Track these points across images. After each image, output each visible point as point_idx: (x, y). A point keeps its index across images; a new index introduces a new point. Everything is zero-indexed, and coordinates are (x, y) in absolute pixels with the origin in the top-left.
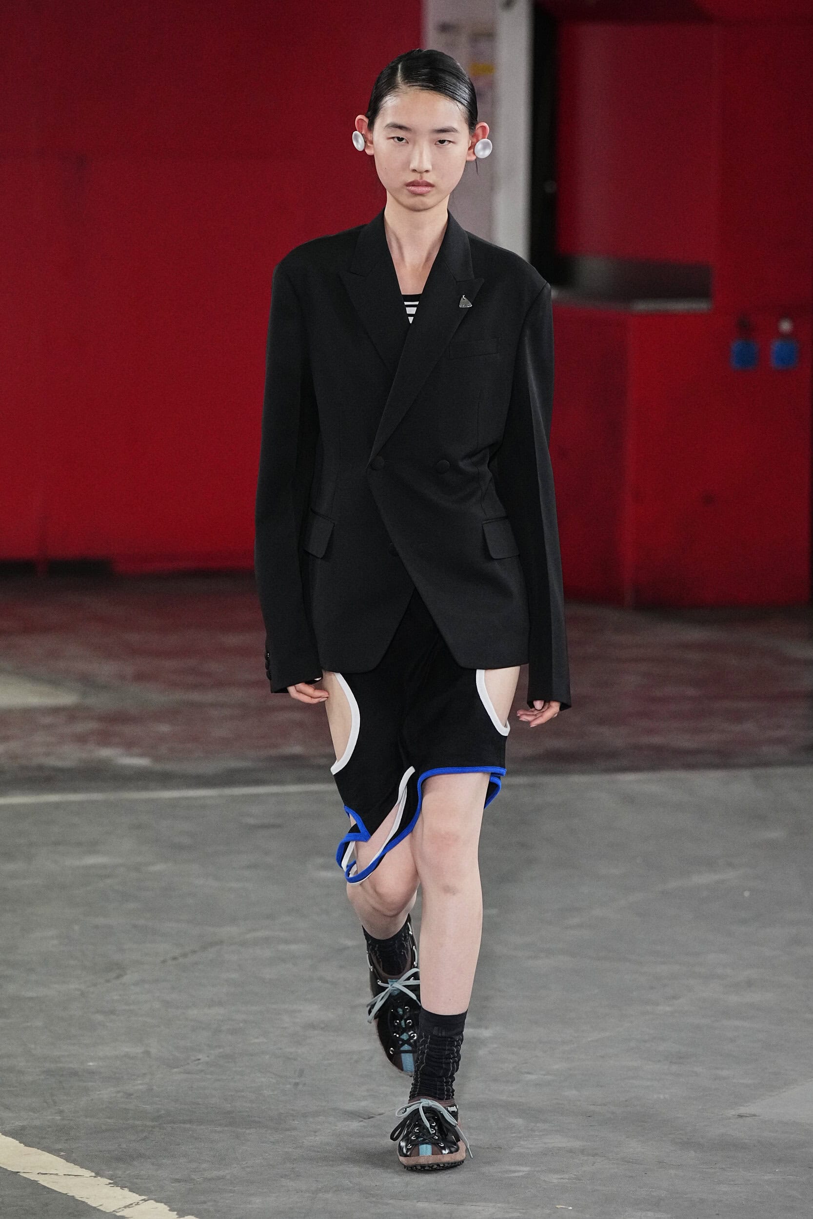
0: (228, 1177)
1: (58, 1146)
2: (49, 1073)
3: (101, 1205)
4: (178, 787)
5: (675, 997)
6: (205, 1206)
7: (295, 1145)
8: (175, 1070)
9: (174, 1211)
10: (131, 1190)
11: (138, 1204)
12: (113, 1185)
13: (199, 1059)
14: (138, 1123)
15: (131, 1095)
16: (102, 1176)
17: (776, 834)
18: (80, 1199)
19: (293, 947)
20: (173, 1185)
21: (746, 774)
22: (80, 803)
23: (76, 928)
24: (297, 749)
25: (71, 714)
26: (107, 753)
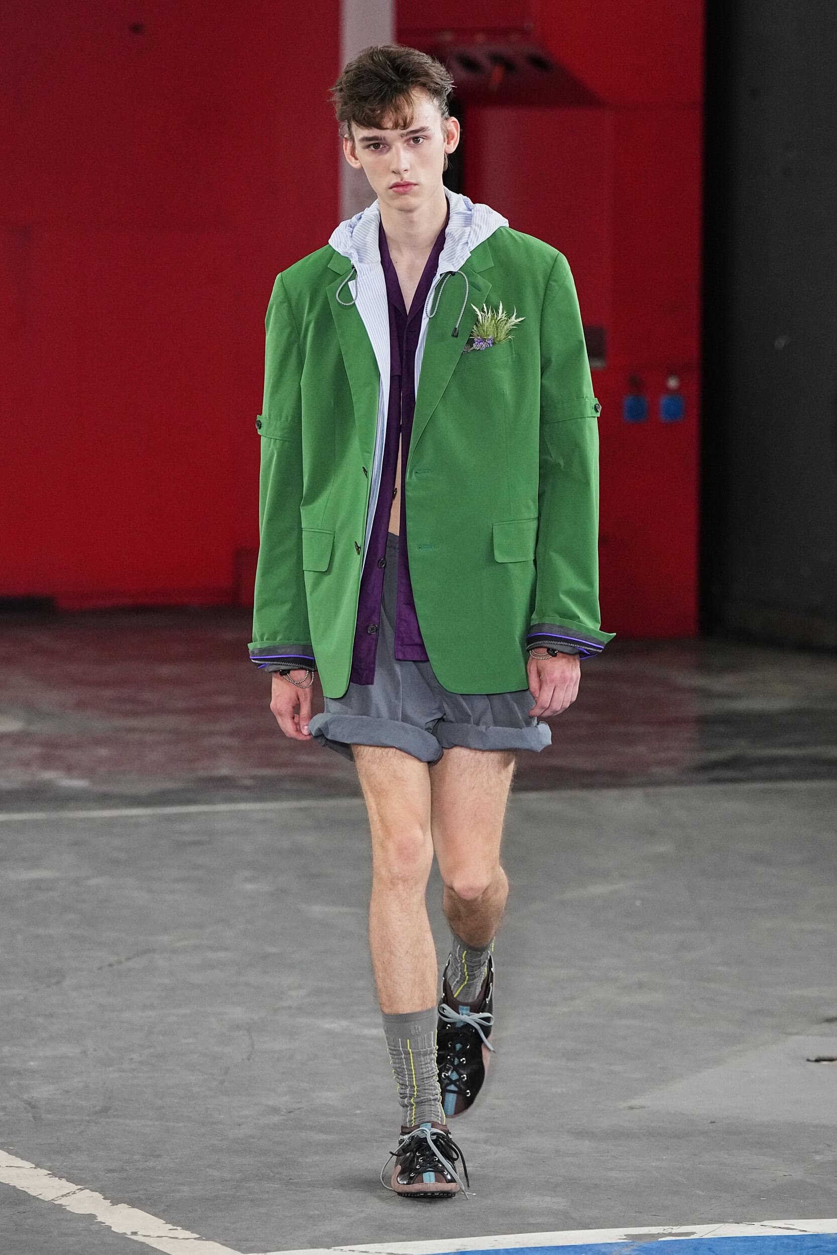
0: (159, 1168)
1: (1, 1140)
3: (41, 1194)
4: (116, 807)
5: (573, 998)
6: (136, 1195)
7: (220, 1138)
8: (111, 1069)
9: (108, 1199)
10: (68, 1180)
11: (74, 1193)
12: (51, 1176)
13: (132, 1059)
14: (75, 1118)
15: (67, 1092)
16: (41, 1168)
17: (664, 848)
18: (21, 1189)
19: (222, 955)
20: (107, 1175)
21: (638, 793)
22: (23, 823)
23: (19, 937)
24: (225, 771)
25: (17, 739)
26: (48, 775)
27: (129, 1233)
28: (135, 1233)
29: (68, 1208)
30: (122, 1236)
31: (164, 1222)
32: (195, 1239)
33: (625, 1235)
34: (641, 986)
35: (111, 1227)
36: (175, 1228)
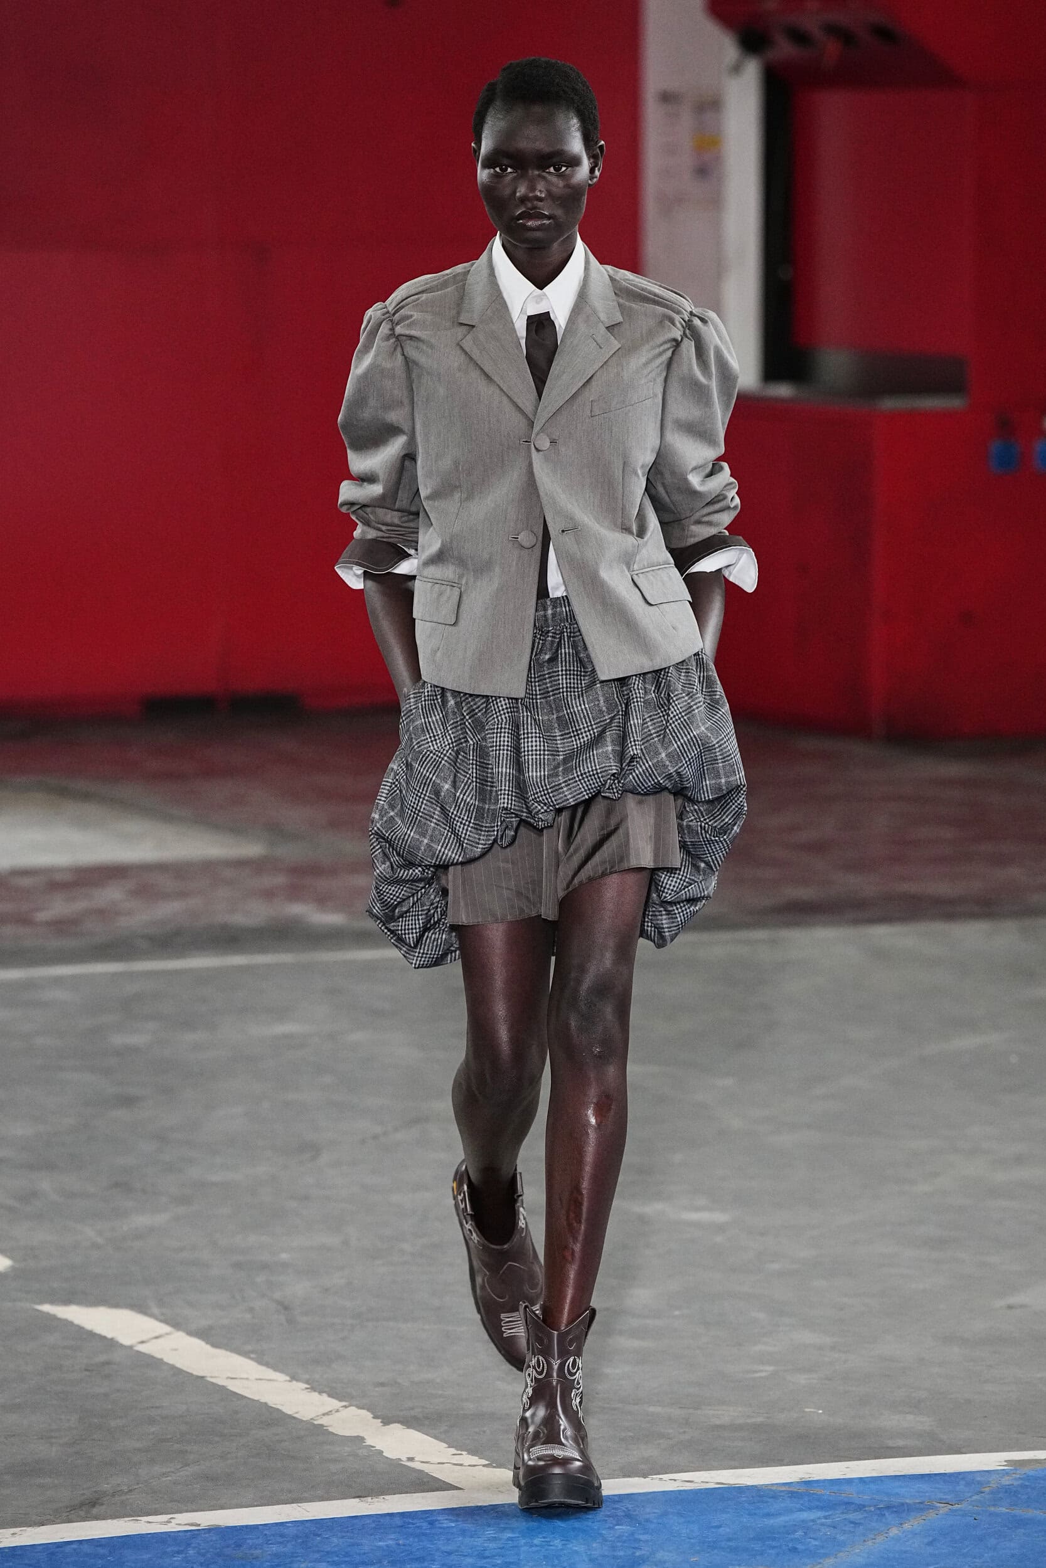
0: (438, 1380)
1: (249, 1348)
2: (238, 1266)
3: (297, 1413)
4: (377, 947)
5: (936, 1175)
6: (412, 1413)
8: (379, 1262)
9: (378, 1418)
10: (329, 1396)
11: (337, 1411)
12: (310, 1390)
13: (403, 1250)
14: (337, 1320)
15: (327, 1290)
16: (297, 1380)
18: (274, 1406)
20: (377, 1389)
22: (268, 966)
23: (266, 1104)
25: (257, 866)
26: (297, 909)
27: (404, 1459)
28: (411, 1459)
29: (331, 1429)
30: (396, 1464)
31: (447, 1446)
32: (484, 1466)
33: (1006, 1461)
34: (1019, 1160)
35: (383, 1452)
36: (460, 1452)
